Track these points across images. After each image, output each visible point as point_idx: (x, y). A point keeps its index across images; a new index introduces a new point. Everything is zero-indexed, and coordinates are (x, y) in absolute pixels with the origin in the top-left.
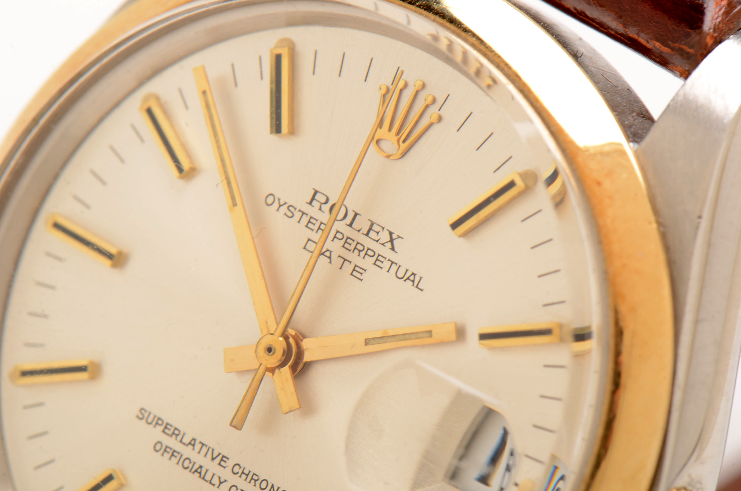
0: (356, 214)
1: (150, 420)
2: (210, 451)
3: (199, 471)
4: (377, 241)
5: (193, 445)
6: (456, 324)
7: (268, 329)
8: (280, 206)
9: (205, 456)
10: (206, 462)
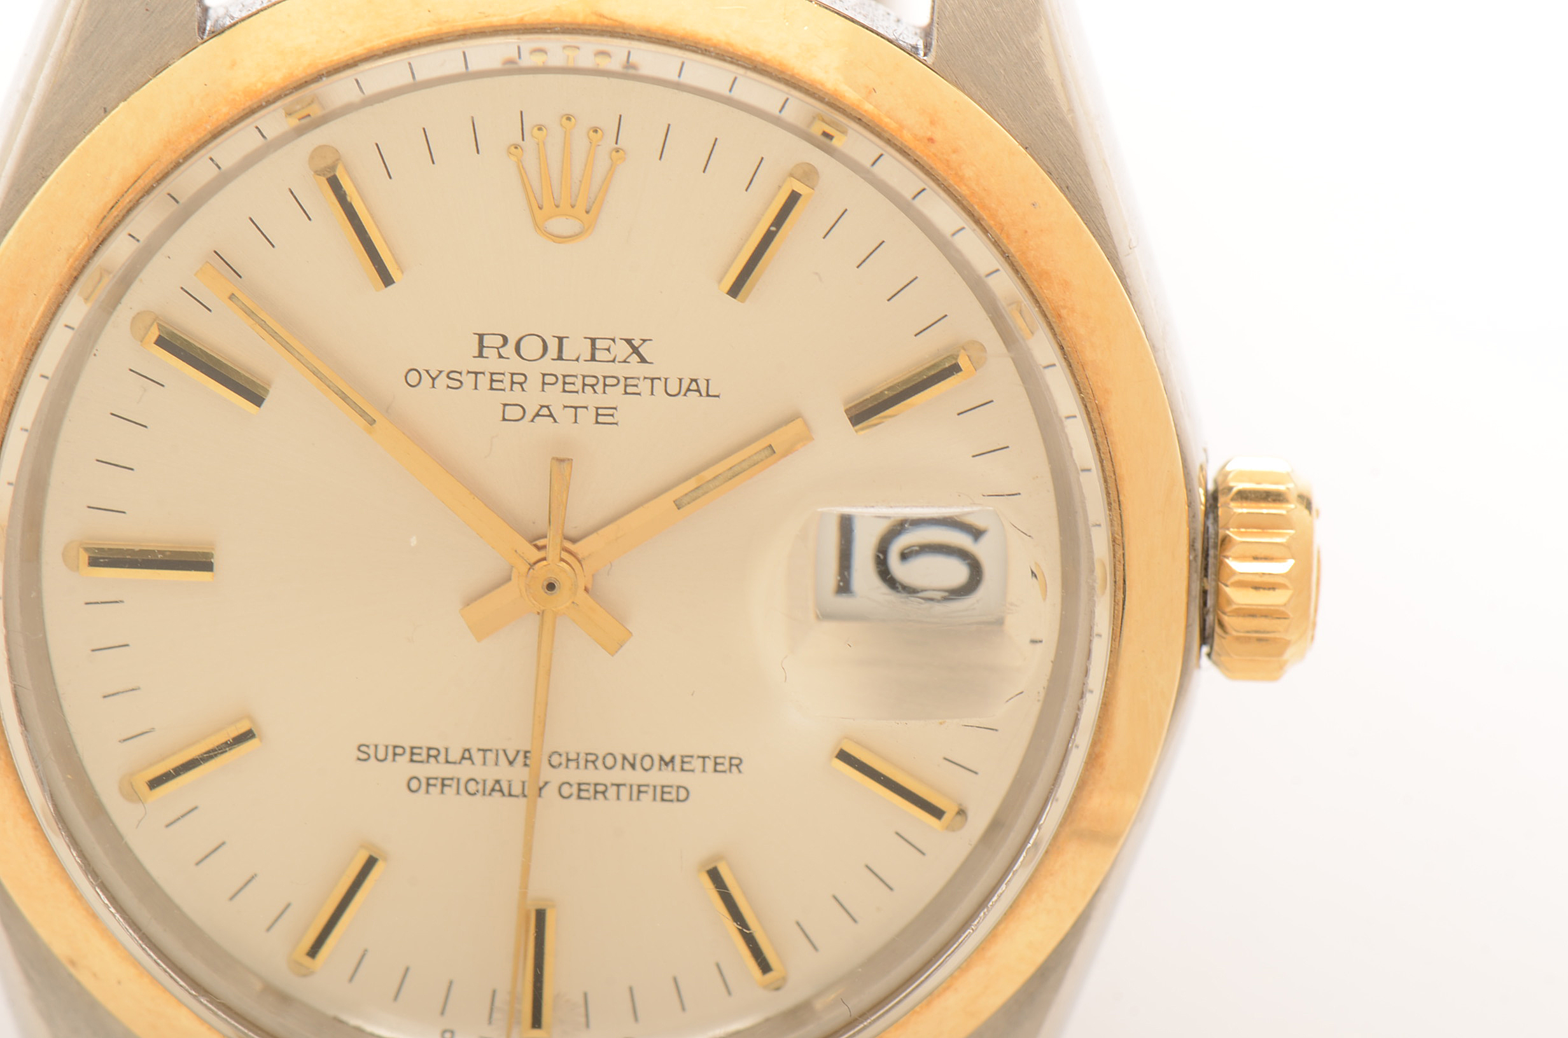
0: (561, 339)
1: (381, 756)
2: (501, 754)
3: (497, 788)
4: (613, 361)
5: (470, 758)
8: (434, 379)
9: (497, 764)
10: (504, 773)
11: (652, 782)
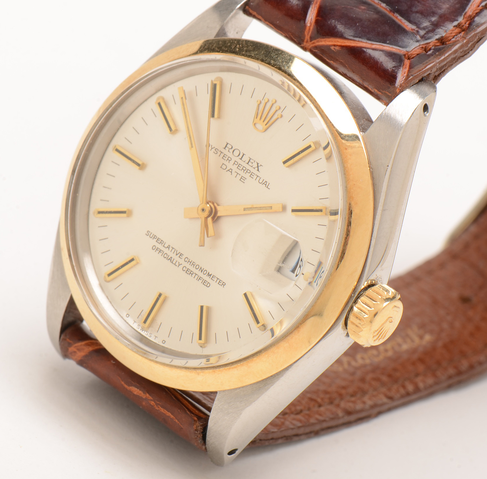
0: (244, 155)
1: (151, 236)
2: (176, 251)
3: (170, 259)
4: (252, 167)
5: (169, 248)
6: (282, 204)
8: (212, 148)
9: (174, 253)
10: (174, 256)
11: (203, 278)
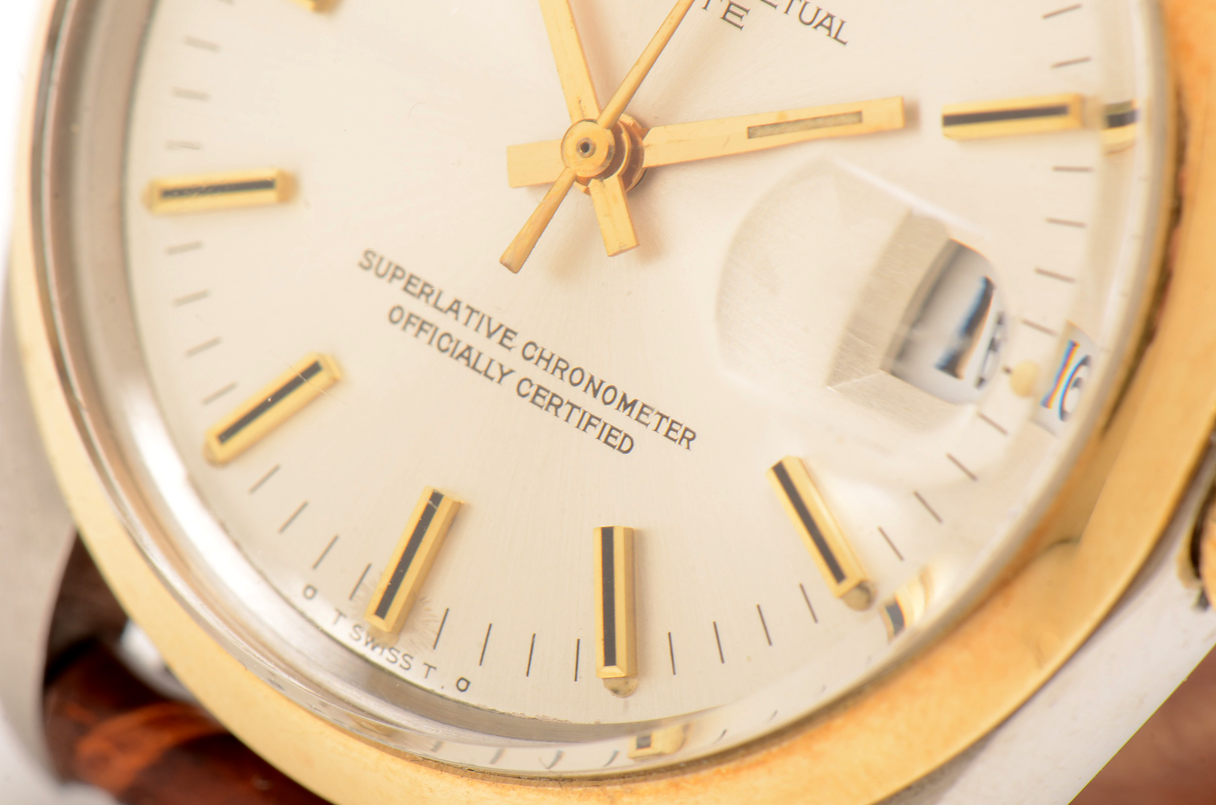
1: (382, 270)
2: (485, 321)
3: (466, 355)
5: (457, 312)
6: (903, 99)
7: (583, 111)
9: (477, 329)
10: (478, 341)
11: (604, 420)
